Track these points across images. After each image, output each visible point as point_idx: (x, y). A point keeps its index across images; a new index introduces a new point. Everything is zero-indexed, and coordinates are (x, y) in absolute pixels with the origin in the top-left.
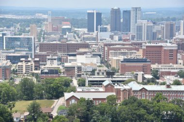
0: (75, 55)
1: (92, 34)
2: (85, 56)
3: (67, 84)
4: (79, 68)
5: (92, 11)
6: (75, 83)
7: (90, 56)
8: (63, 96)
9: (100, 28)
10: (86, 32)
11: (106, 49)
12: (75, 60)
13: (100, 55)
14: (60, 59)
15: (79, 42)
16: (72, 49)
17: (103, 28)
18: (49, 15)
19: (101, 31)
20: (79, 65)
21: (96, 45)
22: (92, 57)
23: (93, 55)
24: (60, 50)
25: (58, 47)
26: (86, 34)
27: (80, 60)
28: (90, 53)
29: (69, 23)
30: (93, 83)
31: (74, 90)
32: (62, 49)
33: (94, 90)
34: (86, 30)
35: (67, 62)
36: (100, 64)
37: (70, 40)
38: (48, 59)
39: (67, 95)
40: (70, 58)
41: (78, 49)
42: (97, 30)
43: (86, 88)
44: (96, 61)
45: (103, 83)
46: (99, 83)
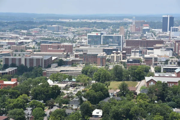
0: (152, 49)
1: (166, 33)
2: (160, 50)
3: (147, 71)
4: (156, 59)
5: (167, 16)
6: (152, 69)
7: (164, 50)
8: (144, 79)
9: (173, 29)
10: (161, 32)
11: (177, 44)
12: (153, 53)
13: (172, 49)
14: (141, 52)
15: (156, 39)
16: (150, 45)
17: (175, 29)
18: (134, 19)
19: (173, 31)
20: (156, 56)
21: (168, 41)
22: (165, 51)
23: (167, 49)
24: (141, 46)
25: (140, 43)
26: (161, 33)
27: (156, 53)
28: (164, 48)
29: (148, 25)
30: (167, 70)
31: (152, 75)
32: (143, 45)
33: (168, 76)
34: (161, 30)
35: (146, 54)
36: (172, 56)
37: (148, 38)
38: (132, 52)
39: (147, 79)
40: (148, 51)
41: (155, 45)
42: (170, 30)
43: (161, 74)
44: (169, 54)
45: (176, 70)
46: (172, 70)
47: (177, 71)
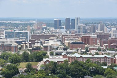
0: (48, 40)
1: (57, 30)
2: (53, 41)
3: (45, 55)
4: (51, 47)
5: (57, 19)
6: (48, 54)
8: (43, 60)
9: (61, 27)
11: (63, 37)
12: (49, 43)
13: (60, 40)
14: (41, 42)
15: (51, 34)
16: (47, 38)
18: (36, 21)
19: (61, 29)
20: (51, 45)
21: (58, 35)
22: (56, 41)
24: (41, 38)
26: (54, 30)
27: (51, 43)
29: (45, 25)
30: (57, 54)
31: (48, 57)
33: (57, 57)
34: (53, 28)
35: (45, 44)
36: (60, 45)
37: (46, 33)
38: (36, 42)
39: (45, 60)
40: (46, 42)
41: (50, 37)
42: (59, 28)
43: (54, 56)
44: (59, 43)
45: (62, 54)
46: (60, 54)
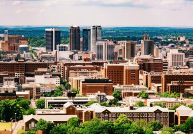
0: (33, 76)
1: (51, 53)
2: (43, 76)
3: (26, 106)
4: (38, 90)
5: (50, 30)
6: (33, 104)
7: (49, 76)
8: (22, 118)
9: (60, 47)
10: (45, 51)
11: (66, 69)
12: (33, 81)
13: (59, 76)
14: (17, 80)
15: (37, 61)
16: (30, 69)
17: (62, 47)
18: (6, 33)
19: (60, 50)
20: (39, 86)
21: (54, 64)
22: (51, 77)
23: (53, 75)
24: (17, 71)
25: (15, 67)
26: (44, 53)
27: (39, 81)
28: (49, 74)
30: (53, 105)
31: (33, 113)
32: (20, 69)
34: (44, 49)
35: (25, 83)
36: (59, 85)
37: (27, 60)
38: (5, 80)
39: (27, 118)
40: (27, 78)
41: (37, 69)
42: (56, 49)
43: (46, 111)
44: (56, 81)
45: (64, 105)
46: (59, 105)
47: (66, 106)
